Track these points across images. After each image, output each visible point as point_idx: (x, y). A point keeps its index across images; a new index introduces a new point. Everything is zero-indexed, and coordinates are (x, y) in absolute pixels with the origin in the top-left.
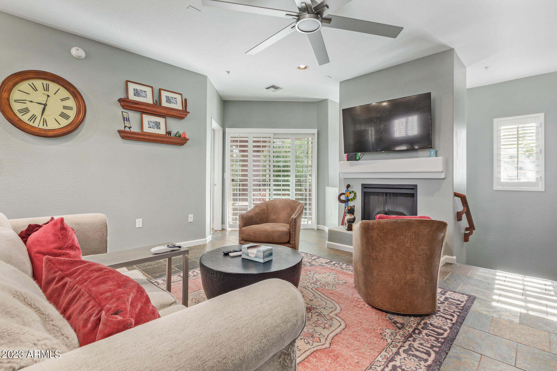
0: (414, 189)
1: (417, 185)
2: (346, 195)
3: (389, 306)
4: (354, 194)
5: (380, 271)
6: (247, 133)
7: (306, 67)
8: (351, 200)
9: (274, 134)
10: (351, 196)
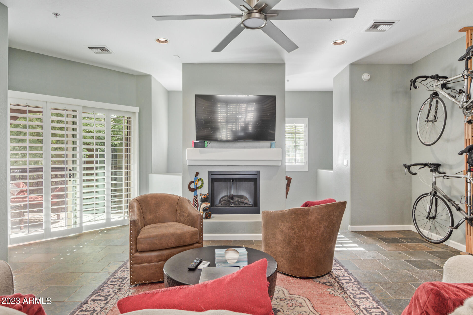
0: (257, 174)
1: (259, 171)
2: (196, 183)
3: (314, 273)
4: (202, 181)
5: (312, 246)
6: (42, 101)
7: (166, 40)
8: (199, 187)
9: (84, 107)
10: (199, 184)
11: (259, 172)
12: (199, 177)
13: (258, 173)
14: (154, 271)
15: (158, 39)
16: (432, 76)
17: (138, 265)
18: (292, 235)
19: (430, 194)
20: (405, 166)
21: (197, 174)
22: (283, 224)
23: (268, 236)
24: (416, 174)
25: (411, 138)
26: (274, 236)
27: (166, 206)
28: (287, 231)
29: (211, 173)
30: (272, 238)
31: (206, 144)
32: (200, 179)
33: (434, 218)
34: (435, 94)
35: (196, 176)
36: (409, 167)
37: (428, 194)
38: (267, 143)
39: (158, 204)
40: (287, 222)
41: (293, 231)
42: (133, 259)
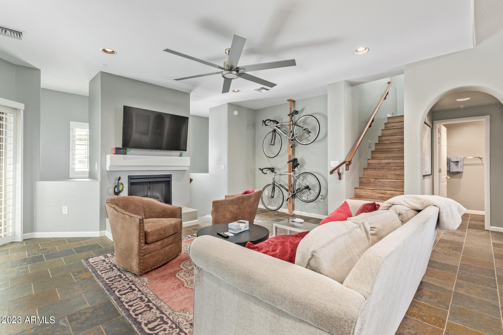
11: (171, 175)
12: (120, 182)
13: (169, 176)
14: (158, 258)
15: (104, 49)
16: (273, 120)
17: (147, 256)
18: (238, 213)
19: (272, 184)
20: (260, 169)
21: (119, 179)
22: (232, 207)
23: (219, 217)
24: (266, 173)
25: (255, 153)
26: (224, 216)
27: (132, 206)
28: (235, 211)
29: (130, 178)
30: (222, 218)
31: (127, 151)
32: (121, 183)
33: (273, 197)
34: (275, 131)
35: (118, 181)
36: (262, 170)
37: (271, 184)
38: (178, 153)
39: (125, 206)
40: (235, 205)
41: (240, 210)
42: (143, 251)
